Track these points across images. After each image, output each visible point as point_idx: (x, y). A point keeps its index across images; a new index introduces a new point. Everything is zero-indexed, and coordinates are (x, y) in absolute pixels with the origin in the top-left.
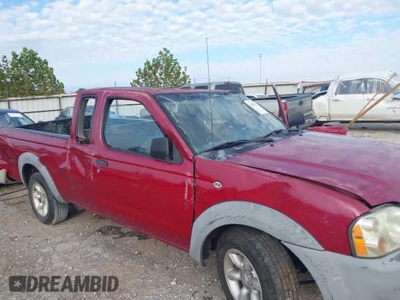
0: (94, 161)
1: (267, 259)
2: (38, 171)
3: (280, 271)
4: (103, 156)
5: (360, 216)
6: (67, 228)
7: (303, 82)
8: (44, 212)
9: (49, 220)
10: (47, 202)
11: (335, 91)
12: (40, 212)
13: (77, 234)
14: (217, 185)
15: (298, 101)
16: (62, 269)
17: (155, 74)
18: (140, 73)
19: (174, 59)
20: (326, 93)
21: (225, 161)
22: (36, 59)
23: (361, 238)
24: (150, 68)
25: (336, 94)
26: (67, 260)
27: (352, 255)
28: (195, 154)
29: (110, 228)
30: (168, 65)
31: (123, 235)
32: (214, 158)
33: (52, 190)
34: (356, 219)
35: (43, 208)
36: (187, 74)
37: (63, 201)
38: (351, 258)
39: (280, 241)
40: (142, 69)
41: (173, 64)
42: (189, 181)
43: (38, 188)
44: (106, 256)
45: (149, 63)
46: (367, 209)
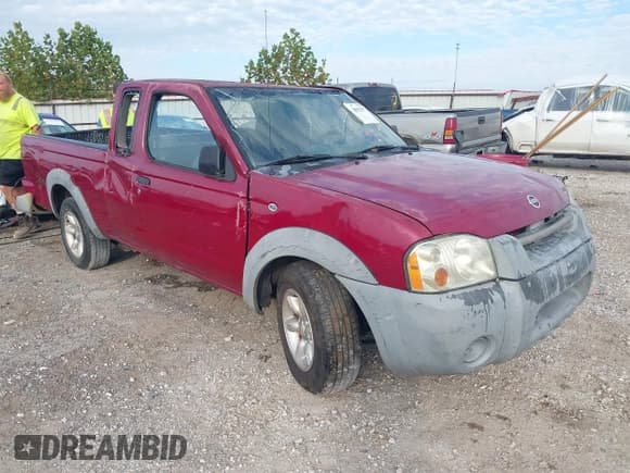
0: (134, 179)
1: (318, 297)
2: (70, 196)
3: (333, 312)
4: (145, 172)
5: (419, 241)
6: (107, 274)
7: (513, 91)
8: (79, 251)
9: (84, 263)
10: (82, 239)
11: (547, 106)
12: (74, 252)
13: (120, 281)
14: (273, 208)
15: (476, 117)
16: (92, 317)
17: (275, 71)
18: (252, 68)
19: (306, 45)
20: (532, 109)
21: (285, 178)
22: (94, 41)
23: (416, 268)
24: (268, 61)
25: (548, 110)
26: (98, 309)
27: (407, 290)
28: (250, 168)
29: (164, 277)
30: (297, 56)
31: (180, 285)
32: (272, 173)
33: (87, 221)
34: (412, 246)
35: (77, 247)
36: (326, 71)
37: (101, 236)
38: (406, 292)
39: (333, 274)
40: (256, 63)
41: (304, 54)
42: (241, 204)
43: (72, 218)
44: (151, 307)
45: (267, 51)
46: (429, 234)
